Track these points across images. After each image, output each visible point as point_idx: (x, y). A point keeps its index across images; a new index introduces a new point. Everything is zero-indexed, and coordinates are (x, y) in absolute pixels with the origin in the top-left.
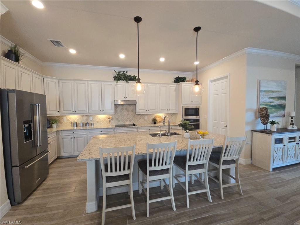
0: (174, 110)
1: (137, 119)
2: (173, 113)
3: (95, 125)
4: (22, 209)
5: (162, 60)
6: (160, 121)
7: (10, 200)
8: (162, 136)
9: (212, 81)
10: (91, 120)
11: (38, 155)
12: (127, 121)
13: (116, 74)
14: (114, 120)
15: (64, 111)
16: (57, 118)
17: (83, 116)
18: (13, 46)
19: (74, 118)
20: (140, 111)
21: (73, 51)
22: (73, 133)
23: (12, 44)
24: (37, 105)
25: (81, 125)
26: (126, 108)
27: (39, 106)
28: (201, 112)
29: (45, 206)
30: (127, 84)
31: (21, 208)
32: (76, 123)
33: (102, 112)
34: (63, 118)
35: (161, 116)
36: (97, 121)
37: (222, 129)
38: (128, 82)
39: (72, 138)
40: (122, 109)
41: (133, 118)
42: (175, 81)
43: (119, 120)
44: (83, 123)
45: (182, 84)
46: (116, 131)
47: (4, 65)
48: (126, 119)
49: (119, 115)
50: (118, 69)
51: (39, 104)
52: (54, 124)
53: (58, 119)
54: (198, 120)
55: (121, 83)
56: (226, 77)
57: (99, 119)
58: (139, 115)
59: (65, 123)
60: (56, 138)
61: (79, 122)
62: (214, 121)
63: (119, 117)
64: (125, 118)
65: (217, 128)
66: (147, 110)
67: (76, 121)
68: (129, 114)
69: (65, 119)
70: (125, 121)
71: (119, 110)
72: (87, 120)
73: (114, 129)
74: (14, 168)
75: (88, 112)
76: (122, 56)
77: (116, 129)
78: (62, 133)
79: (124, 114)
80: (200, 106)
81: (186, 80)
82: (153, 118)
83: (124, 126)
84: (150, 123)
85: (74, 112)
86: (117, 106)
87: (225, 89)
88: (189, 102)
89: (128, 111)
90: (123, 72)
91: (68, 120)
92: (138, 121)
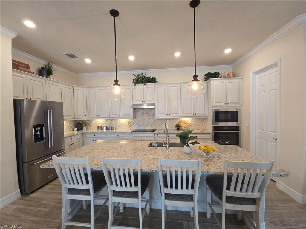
0: (203, 115)
1: (158, 123)
2: (204, 117)
3: (117, 129)
4: (26, 200)
5: (177, 54)
6: (186, 127)
7: (20, 190)
8: (158, 146)
9: (257, 73)
10: (114, 124)
11: (50, 154)
12: (147, 126)
13: (134, 78)
14: (134, 125)
15: (90, 115)
16: (86, 122)
17: (107, 120)
18: (47, 64)
19: (100, 122)
20: (160, 115)
21: (88, 61)
22: (95, 136)
23: (45, 62)
24: (48, 111)
25: (105, 128)
26: (147, 112)
27: (51, 112)
28: (242, 117)
29: (41, 202)
30: (145, 86)
31: (26, 198)
32: (101, 126)
33: (121, 116)
34: (91, 122)
35: (187, 121)
36: (119, 125)
37: (271, 143)
38: (146, 85)
39: (94, 140)
40: (143, 113)
41: (154, 122)
42: (205, 78)
43: (139, 125)
44: (106, 127)
45: (211, 81)
46: (132, 136)
47: (31, 80)
48: (147, 123)
49: (139, 119)
50: (137, 73)
51: (51, 111)
52: (84, 126)
53: (88, 122)
54: (237, 128)
55: (140, 86)
56: (275, 65)
57: (121, 124)
58: (161, 120)
59: (93, 126)
60: (81, 140)
61: (103, 126)
62: (260, 130)
63: (139, 121)
64: (145, 122)
65: (264, 140)
66: (168, 114)
67: (101, 125)
68: (149, 119)
69: (93, 122)
70: (145, 126)
71: (139, 115)
72: (110, 123)
73: (130, 134)
74: (24, 164)
75: (109, 116)
76: (132, 58)
77: (132, 134)
78: (87, 135)
79: (144, 118)
80: (240, 109)
81: (220, 76)
82: (177, 123)
83: (145, 131)
84: (173, 129)
85: (98, 117)
86: (137, 110)
87: (275, 82)
88: (223, 104)
89: (149, 115)
90: (142, 74)
91: (95, 123)
92: (159, 126)
